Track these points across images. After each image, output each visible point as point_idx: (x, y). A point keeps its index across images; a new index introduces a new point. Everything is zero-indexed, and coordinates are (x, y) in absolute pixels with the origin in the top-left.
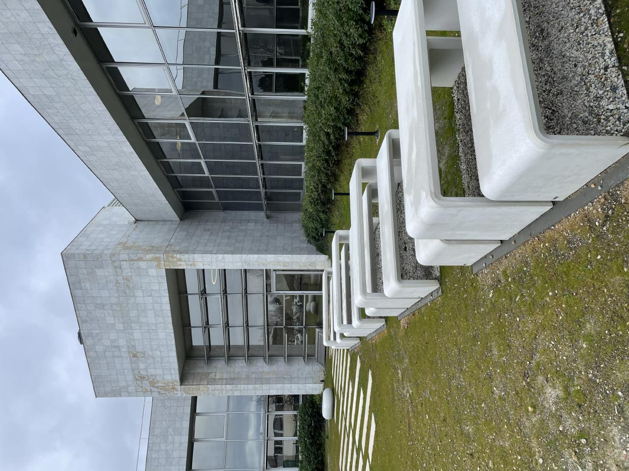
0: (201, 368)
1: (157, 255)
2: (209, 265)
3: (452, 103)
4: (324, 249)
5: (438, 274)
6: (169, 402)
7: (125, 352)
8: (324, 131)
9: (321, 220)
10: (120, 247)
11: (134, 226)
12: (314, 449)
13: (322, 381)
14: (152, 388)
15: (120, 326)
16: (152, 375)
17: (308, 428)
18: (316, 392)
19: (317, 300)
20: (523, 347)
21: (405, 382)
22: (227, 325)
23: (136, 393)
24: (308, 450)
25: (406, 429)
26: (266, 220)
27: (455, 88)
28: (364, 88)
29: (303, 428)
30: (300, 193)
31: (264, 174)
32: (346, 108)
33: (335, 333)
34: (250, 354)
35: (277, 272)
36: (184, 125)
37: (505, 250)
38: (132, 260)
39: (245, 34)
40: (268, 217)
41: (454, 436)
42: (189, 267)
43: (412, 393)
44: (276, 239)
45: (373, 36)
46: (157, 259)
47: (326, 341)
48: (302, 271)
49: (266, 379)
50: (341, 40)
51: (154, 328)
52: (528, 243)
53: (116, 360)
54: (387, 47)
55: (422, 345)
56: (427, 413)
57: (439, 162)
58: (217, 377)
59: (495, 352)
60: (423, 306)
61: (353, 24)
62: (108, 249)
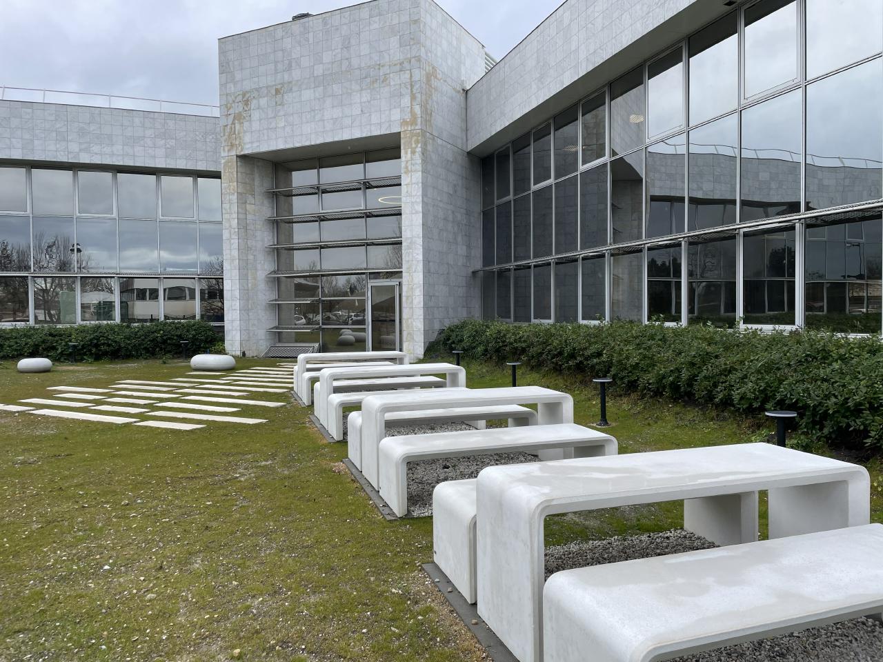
0: (261, 183)
1: (419, 120)
2: (407, 192)
3: (661, 529)
4: (432, 353)
5: (415, 514)
6: (213, 140)
7: (284, 78)
8: (604, 349)
9: (474, 348)
10: (429, 69)
11: (459, 88)
12: (147, 344)
13: (244, 354)
14: (233, 116)
15: (319, 70)
16: (250, 116)
17: (177, 336)
18: (227, 345)
19: (359, 345)
20: (326, 640)
21: (255, 470)
22: (322, 219)
23: (224, 94)
24: (146, 336)
25: (189, 473)
26: (471, 270)
27: (684, 533)
28: (667, 404)
29: (177, 328)
30: (510, 318)
31: (535, 266)
32: (638, 380)
33: (319, 369)
34: (282, 251)
35: (398, 287)
36: (601, 155)
37: (463, 611)
38: (412, 86)
39: (733, 237)
40: (474, 273)
41: (186, 542)
42: (403, 165)
43: (241, 481)
44: (444, 285)
45: (744, 416)
46: (413, 122)
47: (305, 358)
48: (400, 322)
49: (247, 275)
50: (736, 370)
51: (318, 117)
52: (476, 643)
53: (272, 66)
54: (728, 436)
55: (312, 493)
56: (215, 503)
57: (575, 513)
58: (248, 207)
59: (313, 599)
60: (367, 494)
61: (761, 386)
62: (426, 53)
